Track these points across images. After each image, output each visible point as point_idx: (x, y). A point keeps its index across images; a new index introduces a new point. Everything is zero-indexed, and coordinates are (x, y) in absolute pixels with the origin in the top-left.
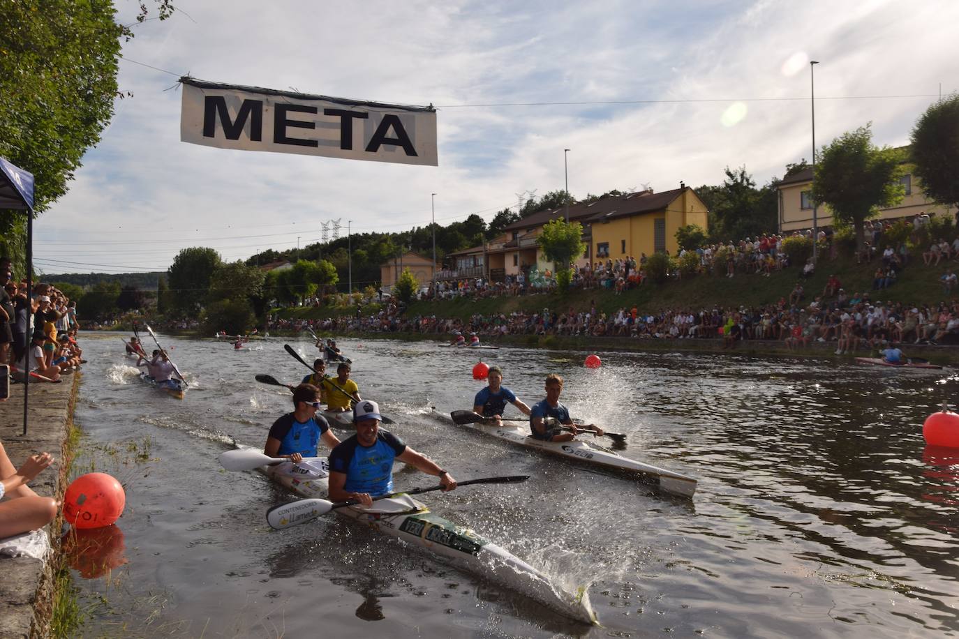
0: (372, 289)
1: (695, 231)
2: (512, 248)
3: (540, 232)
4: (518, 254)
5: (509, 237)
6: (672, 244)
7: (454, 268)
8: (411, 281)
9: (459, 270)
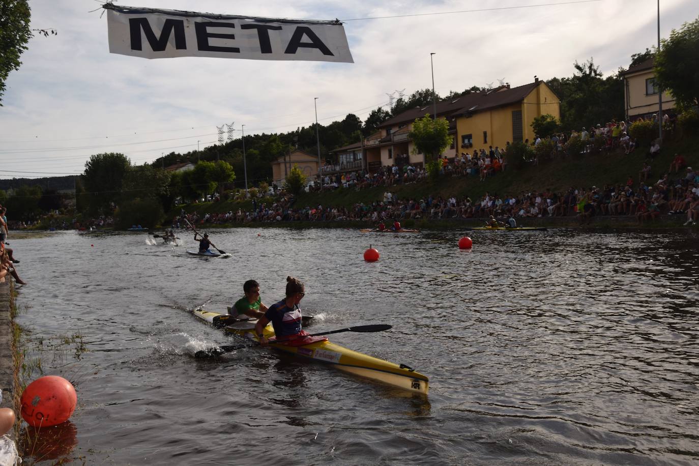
0: (266, 184)
1: (549, 120)
2: (387, 143)
3: (412, 128)
4: (392, 148)
5: (384, 134)
6: (528, 132)
7: (336, 162)
8: (299, 176)
9: (341, 165)
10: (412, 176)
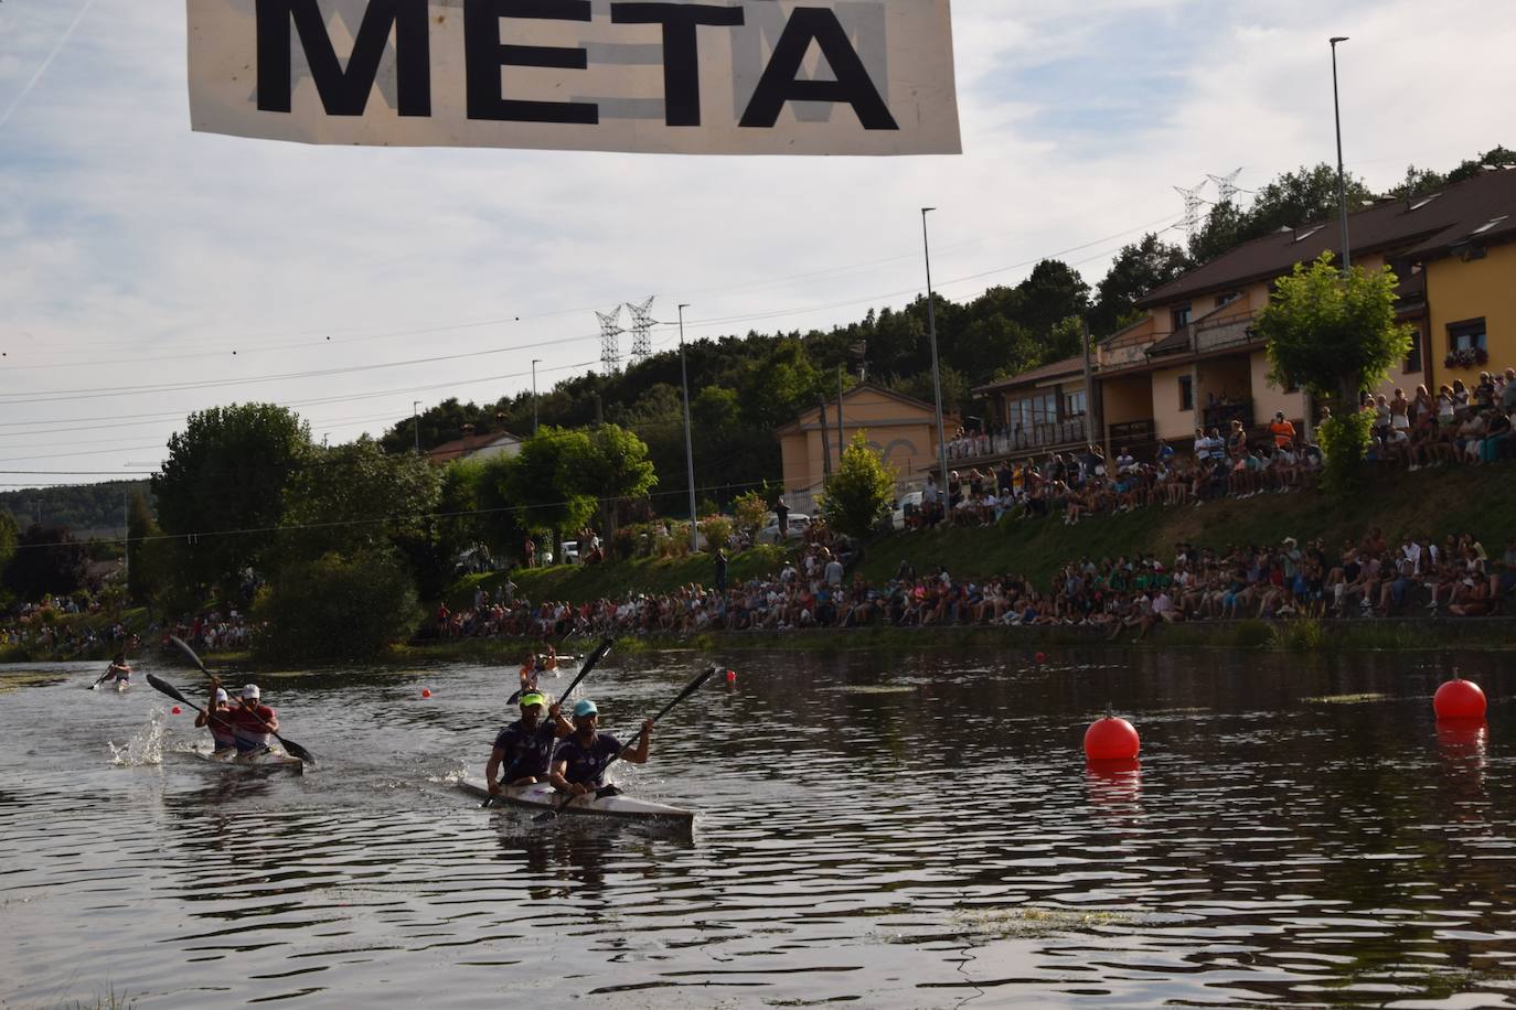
0: (758, 504)
2: (1172, 357)
3: (1260, 302)
4: (1193, 373)
5: (1163, 324)
7: (997, 427)
8: (872, 473)
9: (1013, 433)
10: (1264, 468)
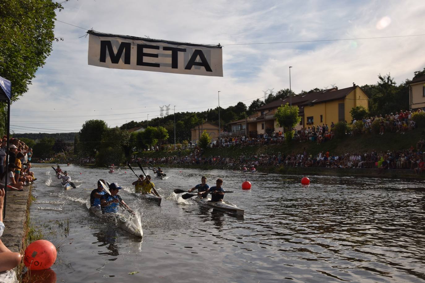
0: (186, 142)
1: (361, 109)
2: (261, 120)
3: (276, 111)
4: (264, 123)
5: (259, 114)
6: (348, 117)
7: (230, 130)
8: (207, 137)
9: (232, 132)
10: (275, 140)
